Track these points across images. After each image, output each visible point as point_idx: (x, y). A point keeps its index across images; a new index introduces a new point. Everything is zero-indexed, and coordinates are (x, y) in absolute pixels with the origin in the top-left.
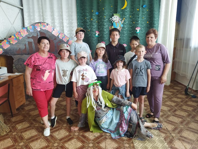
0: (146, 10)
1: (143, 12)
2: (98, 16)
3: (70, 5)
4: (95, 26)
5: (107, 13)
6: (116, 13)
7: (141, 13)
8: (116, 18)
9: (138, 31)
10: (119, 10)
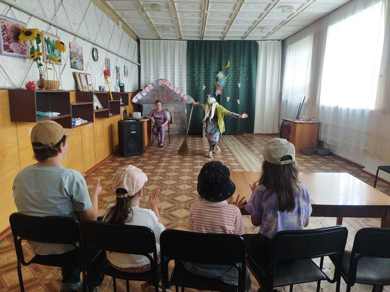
0: (246, 69)
1: (243, 70)
2: (205, 73)
3: (181, 63)
4: (203, 81)
5: (213, 71)
6: (221, 70)
7: (241, 71)
8: (221, 75)
9: (240, 86)
10: (223, 68)
